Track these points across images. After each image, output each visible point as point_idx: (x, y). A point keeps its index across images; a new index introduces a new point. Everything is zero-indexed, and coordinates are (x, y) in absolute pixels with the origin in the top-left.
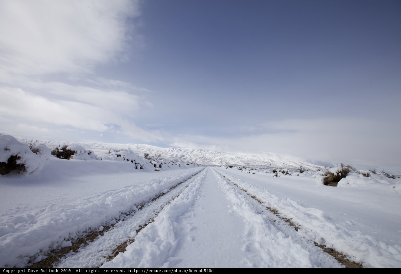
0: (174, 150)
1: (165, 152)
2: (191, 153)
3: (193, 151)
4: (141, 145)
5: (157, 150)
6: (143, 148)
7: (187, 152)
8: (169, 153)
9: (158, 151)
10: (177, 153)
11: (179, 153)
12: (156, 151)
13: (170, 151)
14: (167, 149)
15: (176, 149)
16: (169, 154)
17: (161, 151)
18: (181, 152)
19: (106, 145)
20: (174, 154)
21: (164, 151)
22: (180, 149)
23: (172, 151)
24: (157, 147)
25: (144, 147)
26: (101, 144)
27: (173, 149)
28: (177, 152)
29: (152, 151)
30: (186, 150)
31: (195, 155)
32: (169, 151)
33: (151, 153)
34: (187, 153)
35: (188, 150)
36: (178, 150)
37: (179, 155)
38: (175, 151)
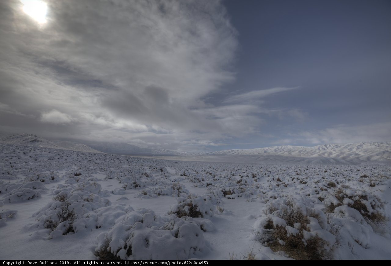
0: (327, 148)
1: (312, 150)
2: (358, 148)
3: (361, 146)
4: (281, 147)
5: (299, 150)
6: (283, 149)
7: (349, 147)
8: (318, 151)
9: (301, 151)
10: (332, 151)
11: (335, 150)
12: (297, 152)
13: (321, 149)
14: (316, 148)
15: (330, 146)
16: (317, 153)
17: (305, 151)
18: (337, 150)
19: (242, 151)
20: (326, 152)
21: (310, 150)
22: (336, 146)
23: (324, 149)
24: (302, 147)
25: (285, 148)
26: (238, 151)
27: (326, 146)
28: (331, 149)
29: (293, 151)
30: (348, 146)
31: (365, 151)
32: (319, 149)
33: (290, 154)
34: (351, 149)
35: (351, 145)
36: (334, 147)
37: (334, 152)
38: (329, 148)
